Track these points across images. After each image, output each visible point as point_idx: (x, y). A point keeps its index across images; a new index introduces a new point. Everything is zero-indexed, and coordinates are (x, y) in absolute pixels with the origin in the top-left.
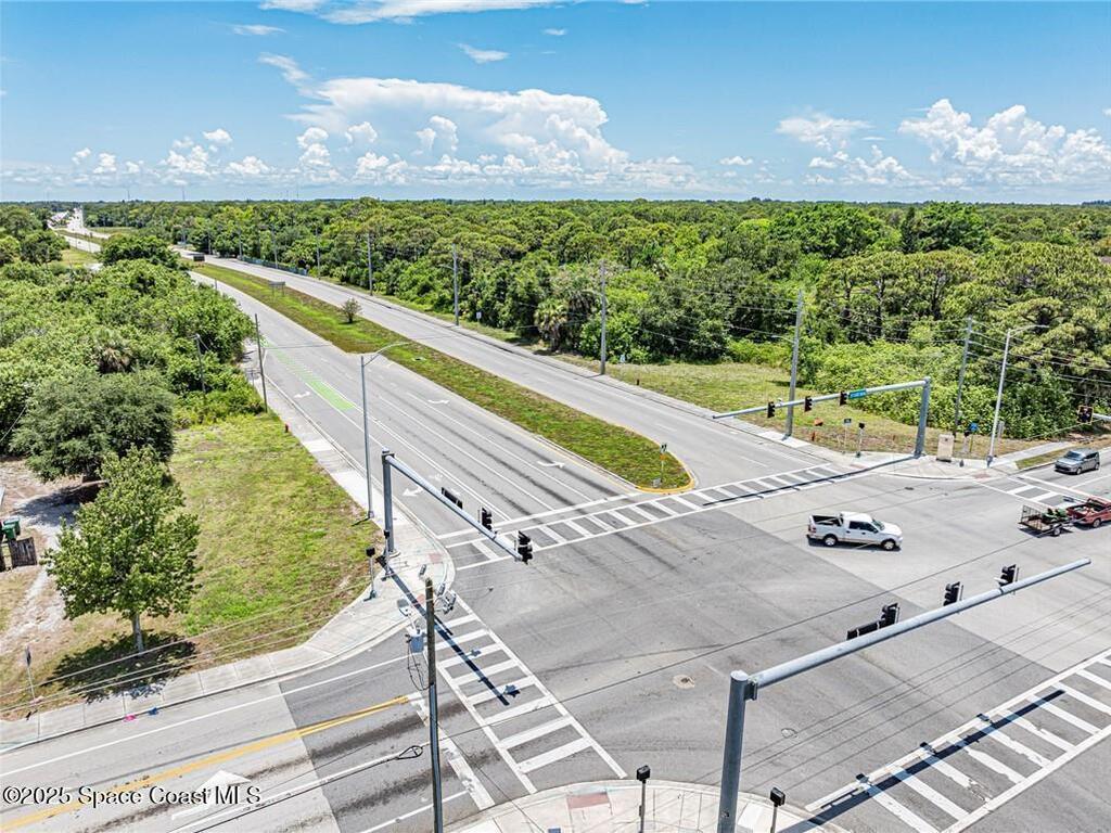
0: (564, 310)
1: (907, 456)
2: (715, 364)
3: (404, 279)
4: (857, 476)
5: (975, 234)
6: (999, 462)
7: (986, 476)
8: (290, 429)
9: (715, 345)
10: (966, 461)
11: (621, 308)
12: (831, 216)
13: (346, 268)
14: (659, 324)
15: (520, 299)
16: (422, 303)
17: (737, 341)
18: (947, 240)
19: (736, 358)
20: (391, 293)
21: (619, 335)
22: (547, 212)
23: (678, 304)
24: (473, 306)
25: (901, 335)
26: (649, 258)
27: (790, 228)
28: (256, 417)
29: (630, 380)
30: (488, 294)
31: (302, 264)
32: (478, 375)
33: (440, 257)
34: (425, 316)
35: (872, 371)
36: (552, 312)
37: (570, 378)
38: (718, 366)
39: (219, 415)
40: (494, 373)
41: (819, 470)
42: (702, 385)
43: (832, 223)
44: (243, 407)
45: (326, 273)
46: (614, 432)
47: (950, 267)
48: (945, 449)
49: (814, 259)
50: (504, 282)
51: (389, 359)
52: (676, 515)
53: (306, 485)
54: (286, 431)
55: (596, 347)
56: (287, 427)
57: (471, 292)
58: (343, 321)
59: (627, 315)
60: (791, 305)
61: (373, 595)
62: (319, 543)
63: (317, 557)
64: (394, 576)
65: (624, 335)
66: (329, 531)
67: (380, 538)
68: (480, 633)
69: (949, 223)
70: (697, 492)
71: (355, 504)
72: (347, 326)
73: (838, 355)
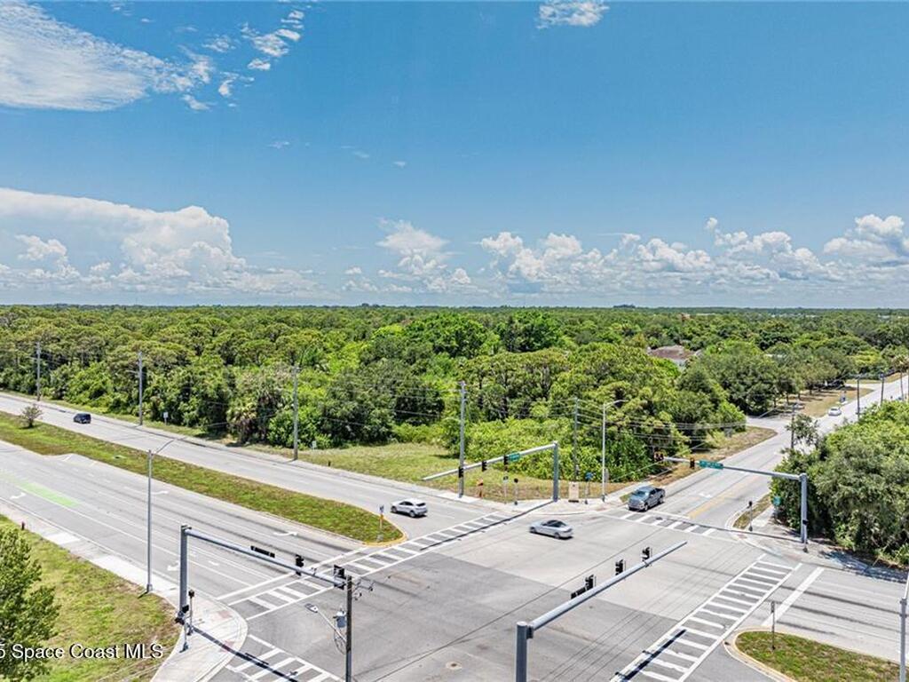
0: (253, 406)
1: (549, 501)
2: (384, 445)
3: (74, 384)
4: (519, 518)
5: (552, 334)
6: (610, 498)
7: (604, 509)
9: (383, 429)
10: (589, 500)
11: (304, 402)
12: (449, 323)
14: (338, 414)
15: (211, 399)
16: (96, 405)
17: (399, 425)
18: (532, 339)
19: (401, 439)
20: (60, 398)
21: (305, 425)
22: (202, 319)
23: (351, 397)
24: (155, 407)
25: (524, 413)
26: (313, 360)
27: (420, 333)
29: (322, 463)
30: (172, 395)
32: (183, 468)
33: (118, 364)
34: (104, 418)
35: (510, 441)
36: (243, 409)
37: (270, 465)
38: (387, 447)
40: (199, 465)
41: (492, 517)
42: (381, 462)
43: (452, 328)
46: (326, 504)
48: (574, 494)
49: (444, 357)
50: (188, 385)
51: (91, 458)
52: (403, 560)
53: (70, 572)
54: (23, 528)
55: (284, 436)
56: (23, 525)
57: (153, 395)
58: (22, 425)
59: (309, 409)
60: (437, 395)
61: (185, 648)
62: (113, 615)
63: (117, 626)
64: (197, 630)
65: (309, 426)
66: (116, 605)
67: (168, 604)
68: (289, 660)
69: (533, 326)
70: (411, 542)
71: (129, 582)
72: (29, 430)
73: (482, 431)
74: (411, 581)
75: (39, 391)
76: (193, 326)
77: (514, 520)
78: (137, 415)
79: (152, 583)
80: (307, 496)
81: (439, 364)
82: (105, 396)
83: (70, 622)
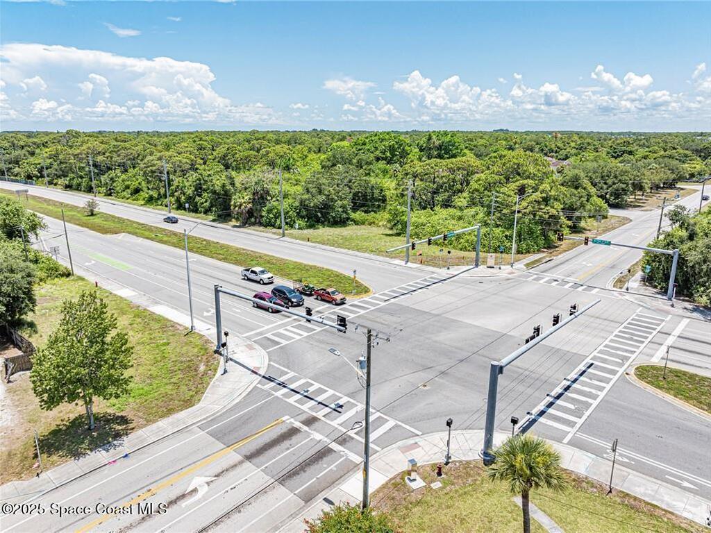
0: (250, 199)
1: (472, 267)
2: (345, 227)
3: (118, 186)
4: (452, 279)
5: (457, 148)
6: (517, 265)
7: (513, 273)
8: (98, 285)
9: (344, 215)
10: (502, 267)
11: (286, 196)
13: (68, 179)
14: (312, 205)
15: (218, 194)
16: (137, 200)
17: (354, 212)
18: (443, 152)
19: (356, 223)
20: (110, 195)
21: (288, 212)
22: (204, 138)
23: (320, 192)
24: (178, 200)
25: (447, 204)
26: (287, 166)
27: (363, 147)
28: (68, 279)
29: (303, 239)
30: (190, 192)
31: (29, 177)
32: (204, 243)
33: (148, 169)
34: (142, 208)
35: (439, 224)
36: (243, 201)
37: (265, 240)
38: (347, 228)
39: (41, 280)
40: (215, 241)
41: (432, 278)
42: (344, 238)
44: (57, 273)
45: (50, 183)
46: (311, 268)
47: (469, 166)
48: (491, 262)
49: (382, 164)
50: (200, 184)
51: (138, 236)
52: (373, 308)
53: (135, 317)
54: (97, 286)
55: (273, 220)
56: (96, 283)
57: (176, 191)
58: (86, 214)
59: (290, 201)
60: (381, 190)
61: (225, 372)
62: (169, 348)
63: (173, 356)
64: (231, 359)
65: (291, 213)
66: (171, 341)
67: (208, 340)
68: (302, 381)
69: (443, 143)
70: (376, 295)
71: (177, 323)
72: (91, 218)
73: (417, 217)
74: (382, 324)
75: (95, 190)
76: (198, 143)
77: (449, 280)
78: (166, 206)
79: (194, 324)
80: (296, 262)
81: (379, 169)
82: (141, 193)
83: (139, 352)
